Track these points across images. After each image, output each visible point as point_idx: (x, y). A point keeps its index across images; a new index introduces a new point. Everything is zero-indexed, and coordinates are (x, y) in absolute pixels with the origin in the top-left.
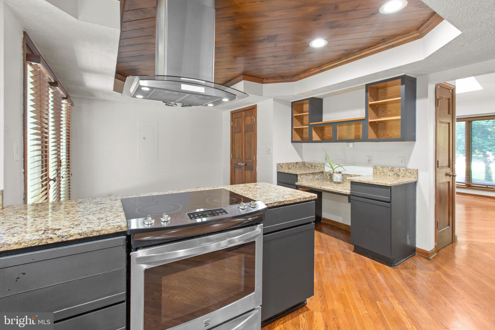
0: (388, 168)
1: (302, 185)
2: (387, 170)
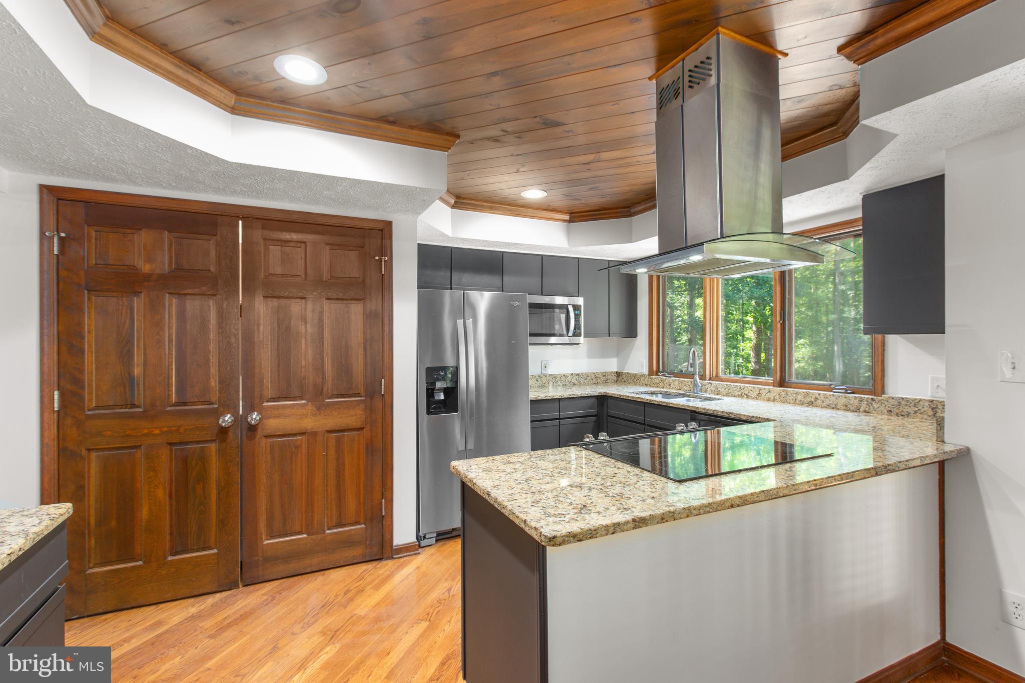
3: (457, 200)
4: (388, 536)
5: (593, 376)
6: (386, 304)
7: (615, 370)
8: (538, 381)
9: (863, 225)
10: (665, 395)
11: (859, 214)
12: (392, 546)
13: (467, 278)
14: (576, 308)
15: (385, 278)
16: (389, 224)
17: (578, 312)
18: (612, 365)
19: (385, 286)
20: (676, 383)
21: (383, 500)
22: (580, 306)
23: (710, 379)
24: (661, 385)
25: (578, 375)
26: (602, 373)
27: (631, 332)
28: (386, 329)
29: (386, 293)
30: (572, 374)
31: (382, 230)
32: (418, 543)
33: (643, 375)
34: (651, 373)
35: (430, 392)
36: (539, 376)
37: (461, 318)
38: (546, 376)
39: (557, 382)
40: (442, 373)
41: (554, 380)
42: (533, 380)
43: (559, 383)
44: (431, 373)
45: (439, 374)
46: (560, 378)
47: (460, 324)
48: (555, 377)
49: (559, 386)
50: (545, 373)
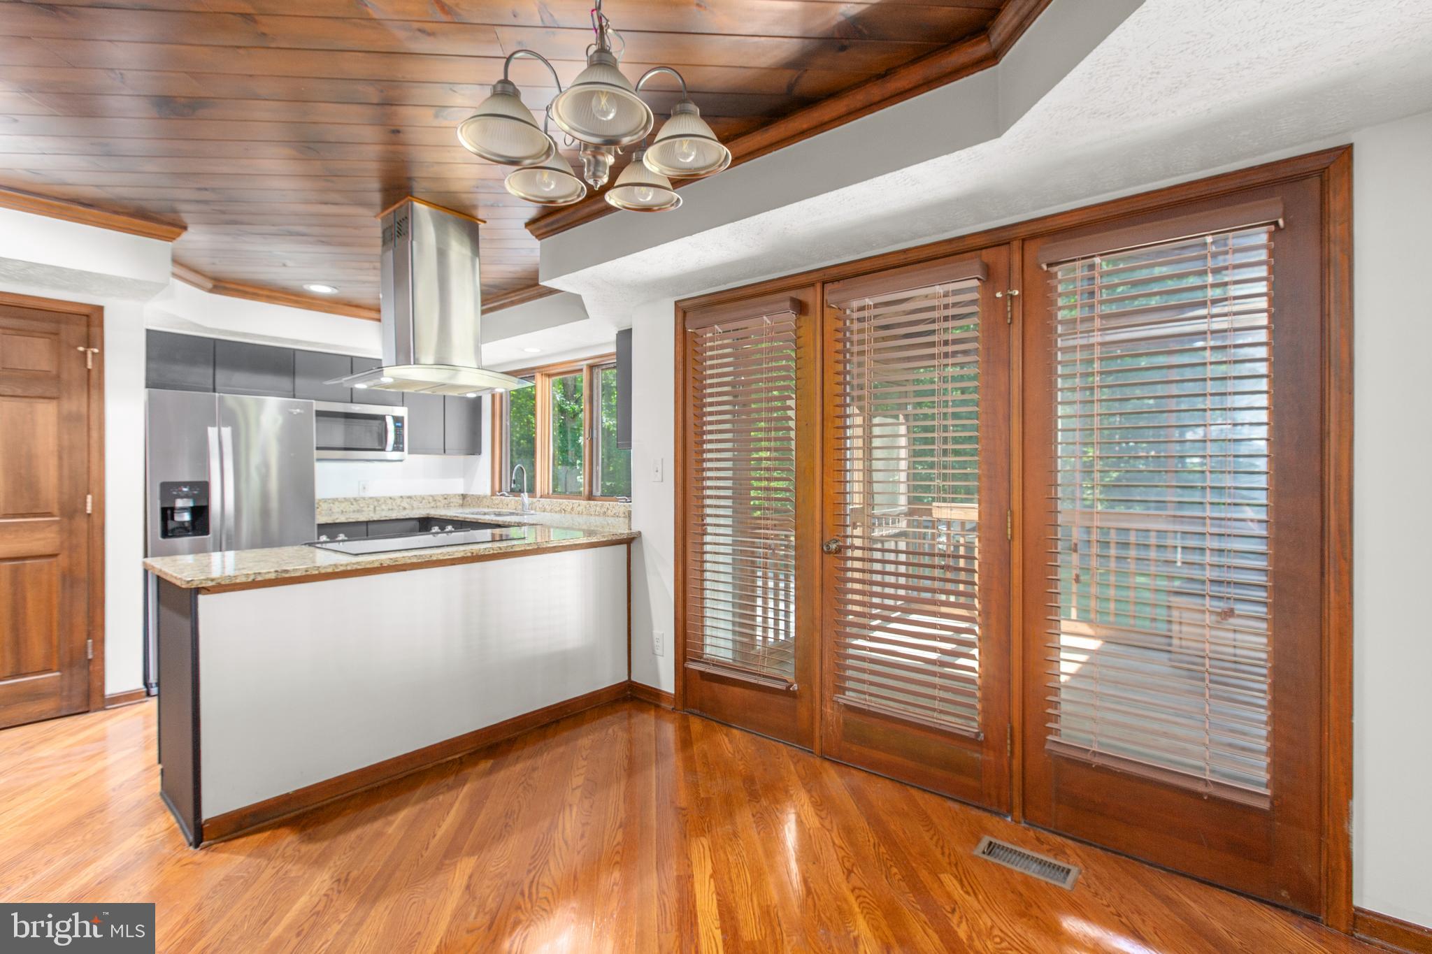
3: (217, 284)
4: (97, 684)
5: (431, 499)
6: (94, 406)
7: (462, 492)
8: (352, 504)
9: (617, 359)
10: (499, 514)
11: (613, 349)
12: (103, 695)
13: (240, 378)
14: (398, 420)
15: (94, 375)
16: (100, 309)
17: (399, 424)
18: (457, 486)
19: (93, 382)
20: (513, 502)
21: (90, 641)
22: (403, 418)
23: (541, 497)
24: (501, 506)
25: (410, 497)
26: (443, 495)
27: (473, 447)
28: (94, 434)
29: (94, 393)
30: (401, 497)
31: (87, 316)
32: (145, 690)
33: (485, 497)
34: (493, 494)
35: (167, 513)
36: (355, 499)
37: (214, 426)
38: (364, 499)
39: (380, 505)
40: (185, 489)
41: (376, 503)
42: (346, 503)
43: (383, 507)
44: (169, 490)
45: (181, 491)
46: (385, 501)
47: (212, 432)
48: (378, 500)
49: (383, 510)
50: (363, 495)
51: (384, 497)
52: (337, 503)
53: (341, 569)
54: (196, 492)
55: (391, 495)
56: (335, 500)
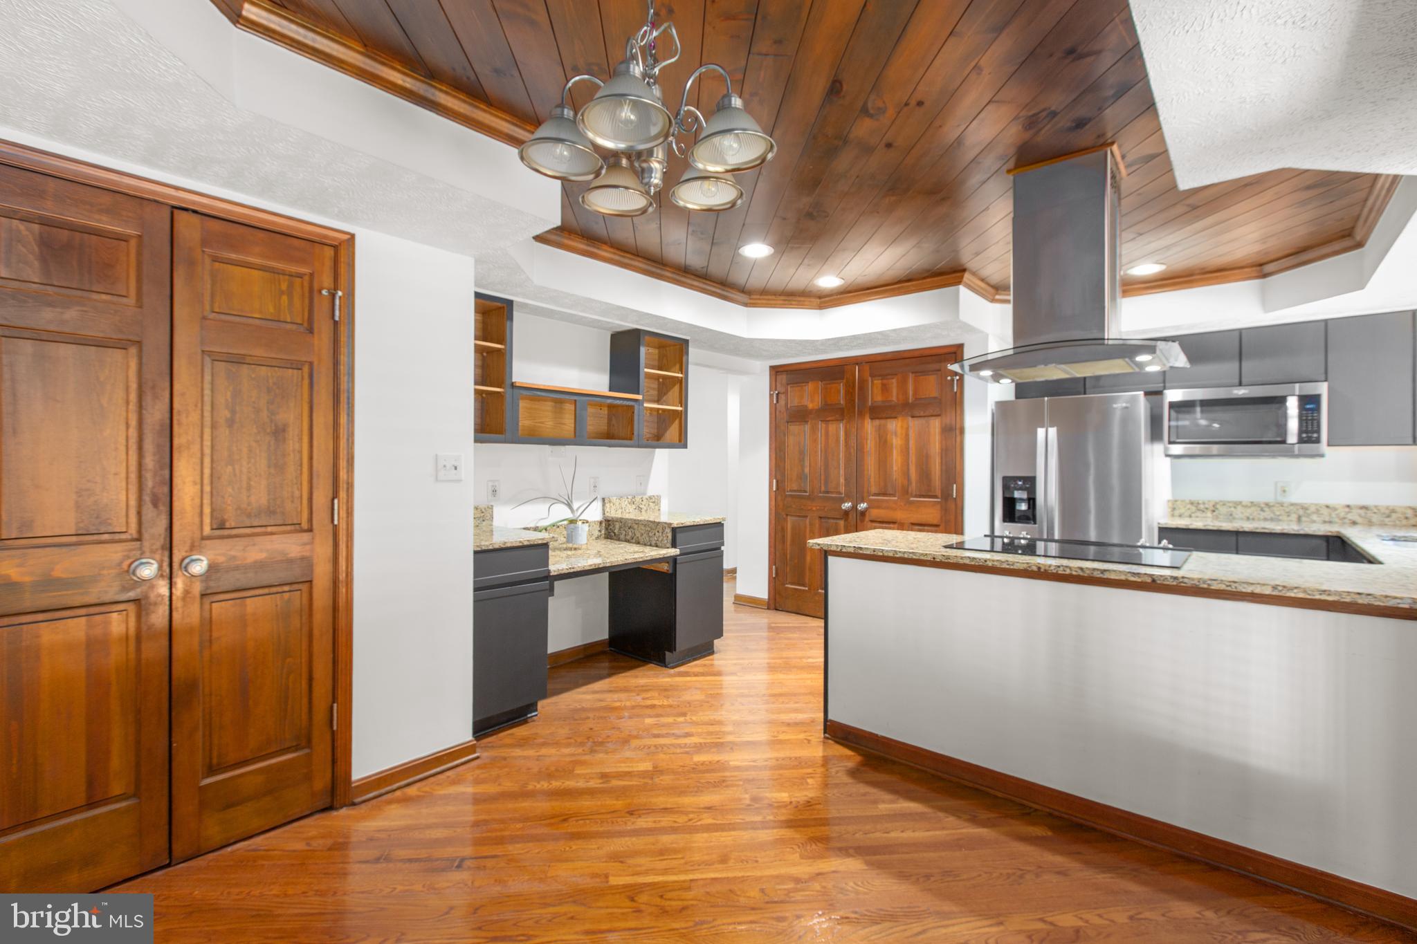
0: (628, 498)
1: (575, 570)
2: (626, 502)
8: (1263, 510)
15: (958, 395)
16: (961, 346)
17: (1312, 406)
19: (957, 401)
28: (958, 439)
31: (955, 353)
35: (1009, 502)
36: (1267, 504)
37: (1042, 427)
38: (1282, 505)
39: (1308, 515)
40: (1020, 483)
41: (1301, 512)
42: (1253, 509)
43: (1315, 517)
44: (1008, 483)
45: (1017, 484)
46: (1318, 510)
47: (1041, 432)
48: (1305, 508)
49: (1314, 522)
50: (1280, 499)
51: (1316, 505)
52: (1239, 508)
53: (899, 555)
54: (1028, 486)
55: (1331, 502)
56: (1237, 504)
